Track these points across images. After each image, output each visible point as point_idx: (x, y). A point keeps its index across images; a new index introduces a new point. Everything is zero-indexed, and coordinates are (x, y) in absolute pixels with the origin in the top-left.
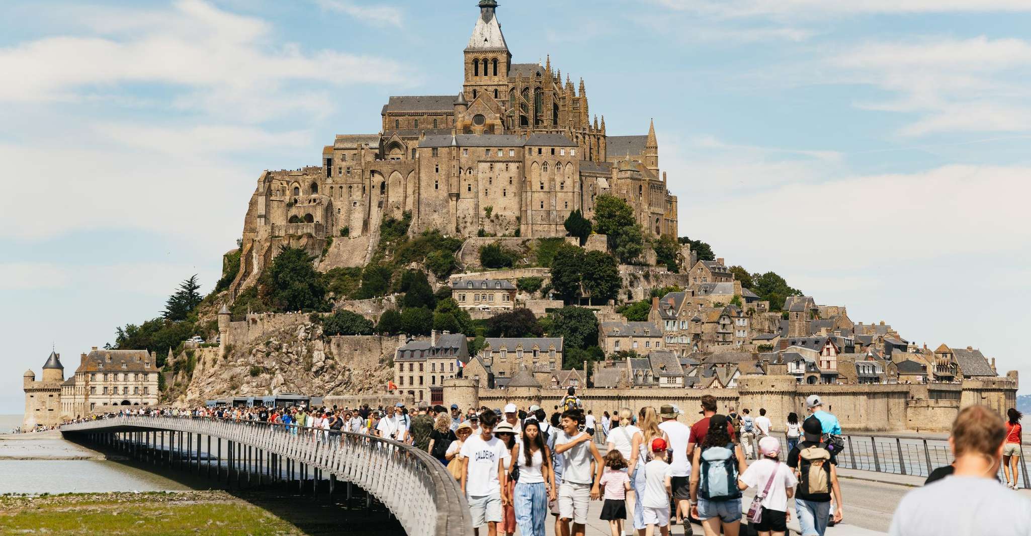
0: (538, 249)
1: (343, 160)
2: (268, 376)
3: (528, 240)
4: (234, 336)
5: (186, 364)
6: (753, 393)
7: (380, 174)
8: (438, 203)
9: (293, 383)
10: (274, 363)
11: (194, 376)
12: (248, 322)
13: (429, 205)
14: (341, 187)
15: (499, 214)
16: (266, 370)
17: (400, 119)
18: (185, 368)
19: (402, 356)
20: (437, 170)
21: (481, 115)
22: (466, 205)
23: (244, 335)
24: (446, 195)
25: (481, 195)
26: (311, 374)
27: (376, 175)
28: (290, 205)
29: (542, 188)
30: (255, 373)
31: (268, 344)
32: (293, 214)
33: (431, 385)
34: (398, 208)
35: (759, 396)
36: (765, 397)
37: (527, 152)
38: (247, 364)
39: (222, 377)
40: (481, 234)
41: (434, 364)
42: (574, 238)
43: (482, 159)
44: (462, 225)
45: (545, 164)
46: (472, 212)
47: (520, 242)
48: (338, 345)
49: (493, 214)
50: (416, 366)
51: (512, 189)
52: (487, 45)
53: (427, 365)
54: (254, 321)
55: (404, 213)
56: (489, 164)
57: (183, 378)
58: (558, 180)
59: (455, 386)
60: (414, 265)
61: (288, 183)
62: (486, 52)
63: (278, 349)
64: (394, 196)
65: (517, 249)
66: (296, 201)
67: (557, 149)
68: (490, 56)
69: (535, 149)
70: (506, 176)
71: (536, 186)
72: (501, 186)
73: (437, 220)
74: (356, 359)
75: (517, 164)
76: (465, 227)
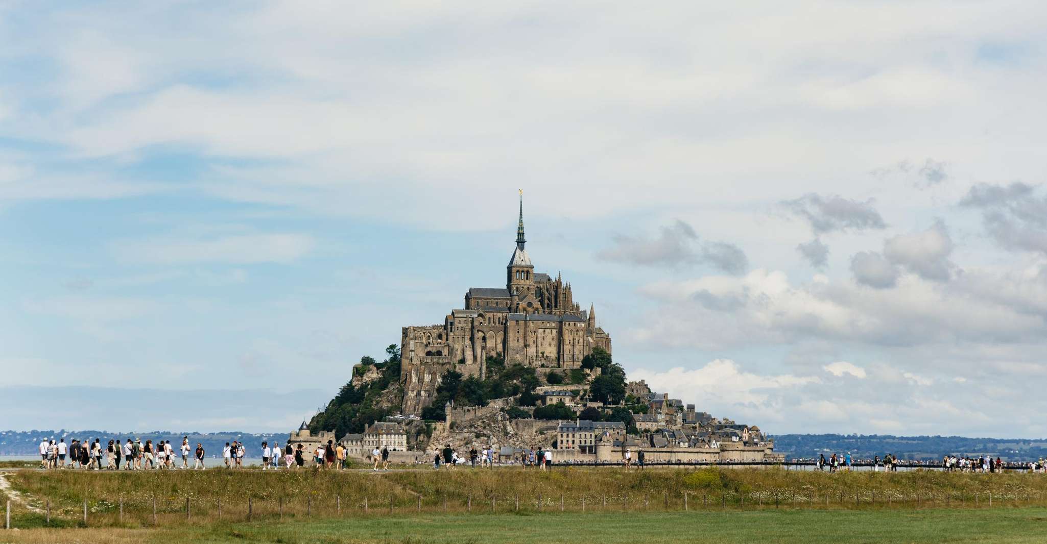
0: (571, 374)
1: (460, 323)
2: (486, 438)
3: (566, 370)
4: (455, 417)
5: (425, 431)
6: (728, 451)
7: (482, 332)
8: (519, 349)
9: (501, 442)
10: (489, 432)
11: (433, 437)
12: (465, 411)
13: (514, 350)
14: (458, 338)
15: (548, 355)
16: (484, 435)
17: (479, 301)
18: (424, 433)
19: (562, 430)
20: (518, 332)
21: (531, 303)
22: (532, 351)
23: (462, 417)
24: (523, 345)
25: (539, 345)
26: (508, 437)
27: (479, 332)
28: (427, 346)
29: (570, 343)
30: (478, 436)
31: (483, 422)
32: (429, 350)
33: (579, 444)
34: (493, 350)
35: (731, 452)
36: (734, 452)
37: (563, 324)
38: (471, 432)
39: (457, 438)
40: (543, 366)
41: (580, 435)
42: (588, 369)
43: (540, 327)
44: (531, 361)
45: (572, 330)
46: (535, 354)
47: (562, 370)
48: (517, 424)
49: (545, 355)
50: (571, 435)
51: (554, 343)
52: (523, 264)
53: (577, 435)
54: (469, 411)
55: (497, 353)
56: (543, 330)
57: (424, 437)
58: (577, 339)
59: (605, 445)
60: (515, 381)
61: (424, 333)
62: (523, 267)
63: (489, 425)
64: (490, 344)
65: (562, 374)
66: (429, 343)
67: (576, 323)
68: (525, 269)
69: (567, 323)
70: (550, 336)
71: (567, 342)
72: (549, 341)
73: (519, 358)
74: (526, 431)
75: (556, 330)
76: (533, 362)
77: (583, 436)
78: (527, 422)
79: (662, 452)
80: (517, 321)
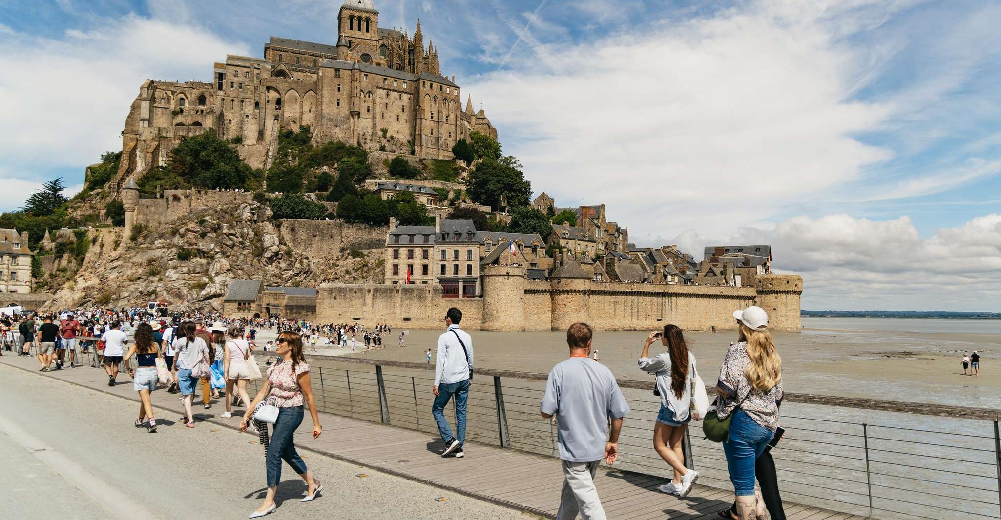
0: (433, 167)
1: (236, 75)
2: (204, 261)
3: (424, 159)
4: (145, 215)
5: (74, 246)
6: (777, 292)
7: (277, 90)
8: (339, 119)
9: (242, 269)
10: (212, 246)
11: (87, 260)
12: (167, 199)
13: (330, 120)
14: (233, 101)
15: (394, 136)
16: (201, 253)
17: (283, 54)
18: (72, 251)
19: (397, 241)
20: (339, 89)
21: (368, 55)
22: (364, 124)
23: (161, 214)
24: (347, 112)
25: (379, 116)
26: (263, 260)
27: (271, 91)
28: (175, 113)
29: (432, 117)
30: (184, 256)
31: (202, 223)
32: (179, 122)
33: (440, 275)
34: (295, 122)
35: (784, 296)
36: (790, 296)
37: (421, 84)
38: (169, 246)
39: (134, 260)
40: (383, 149)
41: (444, 252)
42: (462, 162)
43: (380, 86)
44: (362, 141)
45: (435, 97)
46: (370, 131)
47: (418, 160)
48: (293, 230)
49: (388, 135)
50: (418, 252)
51: (404, 116)
52: (361, 6)
53: (435, 253)
54: (176, 198)
55: (301, 127)
56: (386, 91)
57: (70, 262)
58: (445, 113)
60: (325, 169)
61: (173, 93)
62: (361, 11)
63: (216, 229)
64: (290, 111)
65: (416, 165)
66: (182, 111)
67: (444, 86)
68: (364, 15)
69: (428, 84)
70: (399, 104)
71: (428, 115)
72: (395, 111)
73: (339, 134)
74: (314, 246)
75: (409, 96)
76: (365, 143)
77: (450, 254)
78: (317, 227)
79: (639, 294)
80: (337, 70)
